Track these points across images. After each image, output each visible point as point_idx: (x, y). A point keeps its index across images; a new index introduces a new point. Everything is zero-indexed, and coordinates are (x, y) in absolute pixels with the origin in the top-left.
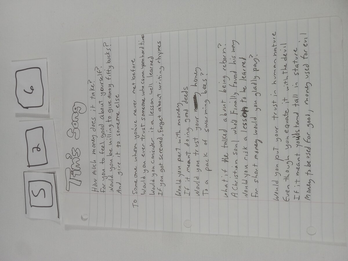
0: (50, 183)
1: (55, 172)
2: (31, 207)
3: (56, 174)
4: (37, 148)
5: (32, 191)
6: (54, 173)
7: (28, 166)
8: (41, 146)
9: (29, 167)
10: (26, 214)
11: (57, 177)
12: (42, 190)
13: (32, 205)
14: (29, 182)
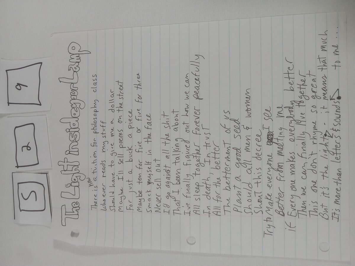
0: (42, 185)
1: (48, 172)
2: (21, 211)
3: (48, 175)
4: (27, 146)
5: (22, 194)
6: (47, 174)
7: (16, 167)
8: (32, 145)
9: (18, 168)
10: (15, 219)
11: (50, 177)
12: (33, 193)
13: (21, 209)
14: (18, 183)
